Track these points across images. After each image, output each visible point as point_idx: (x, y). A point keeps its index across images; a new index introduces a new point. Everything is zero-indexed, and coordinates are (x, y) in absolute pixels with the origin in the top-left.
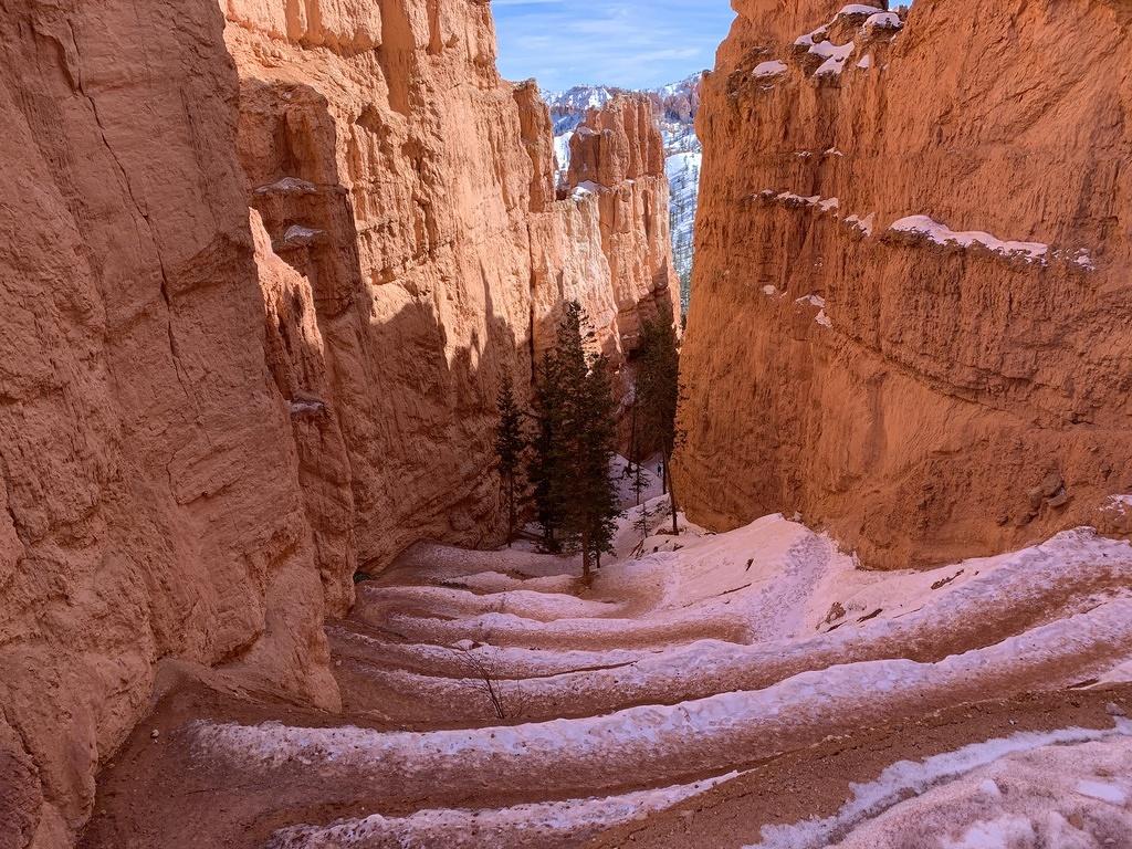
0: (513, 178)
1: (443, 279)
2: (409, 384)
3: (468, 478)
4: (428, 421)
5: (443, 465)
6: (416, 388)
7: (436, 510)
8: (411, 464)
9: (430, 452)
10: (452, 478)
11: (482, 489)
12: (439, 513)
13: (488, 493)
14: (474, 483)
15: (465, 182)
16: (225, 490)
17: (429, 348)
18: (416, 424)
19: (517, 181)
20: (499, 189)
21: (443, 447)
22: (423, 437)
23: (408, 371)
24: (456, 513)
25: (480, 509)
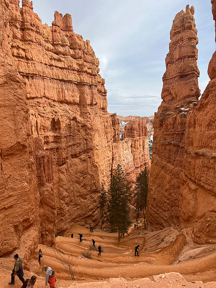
0: (109, 135)
1: (89, 157)
3: (91, 209)
4: (82, 193)
5: (85, 205)
6: (79, 184)
7: (82, 218)
8: (76, 205)
9: (82, 202)
10: (87, 209)
11: (95, 213)
13: (96, 214)
14: (93, 211)
15: (97, 135)
16: (11, 207)
18: (79, 194)
19: (110, 136)
20: (106, 137)
21: (85, 201)
22: (80, 198)
23: (78, 180)
24: (87, 219)
25: (94, 218)
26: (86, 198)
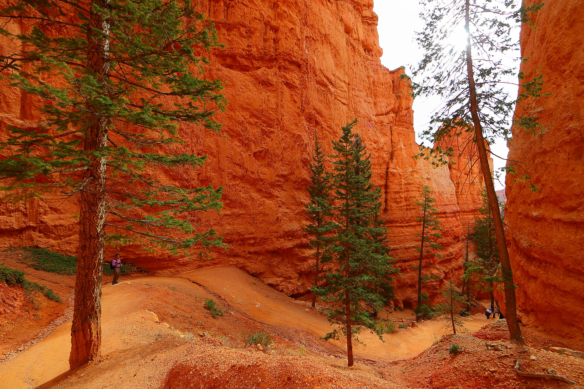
1: (288, 84)
2: (240, 141)
3: (291, 235)
4: (253, 173)
5: (264, 214)
7: (252, 249)
9: (252, 199)
10: (272, 228)
12: (256, 253)
14: (297, 242)
17: (264, 122)
18: (240, 172)
21: (268, 201)
22: (248, 186)
23: (239, 130)
24: (276, 260)
25: (305, 266)
26: (271, 196)
